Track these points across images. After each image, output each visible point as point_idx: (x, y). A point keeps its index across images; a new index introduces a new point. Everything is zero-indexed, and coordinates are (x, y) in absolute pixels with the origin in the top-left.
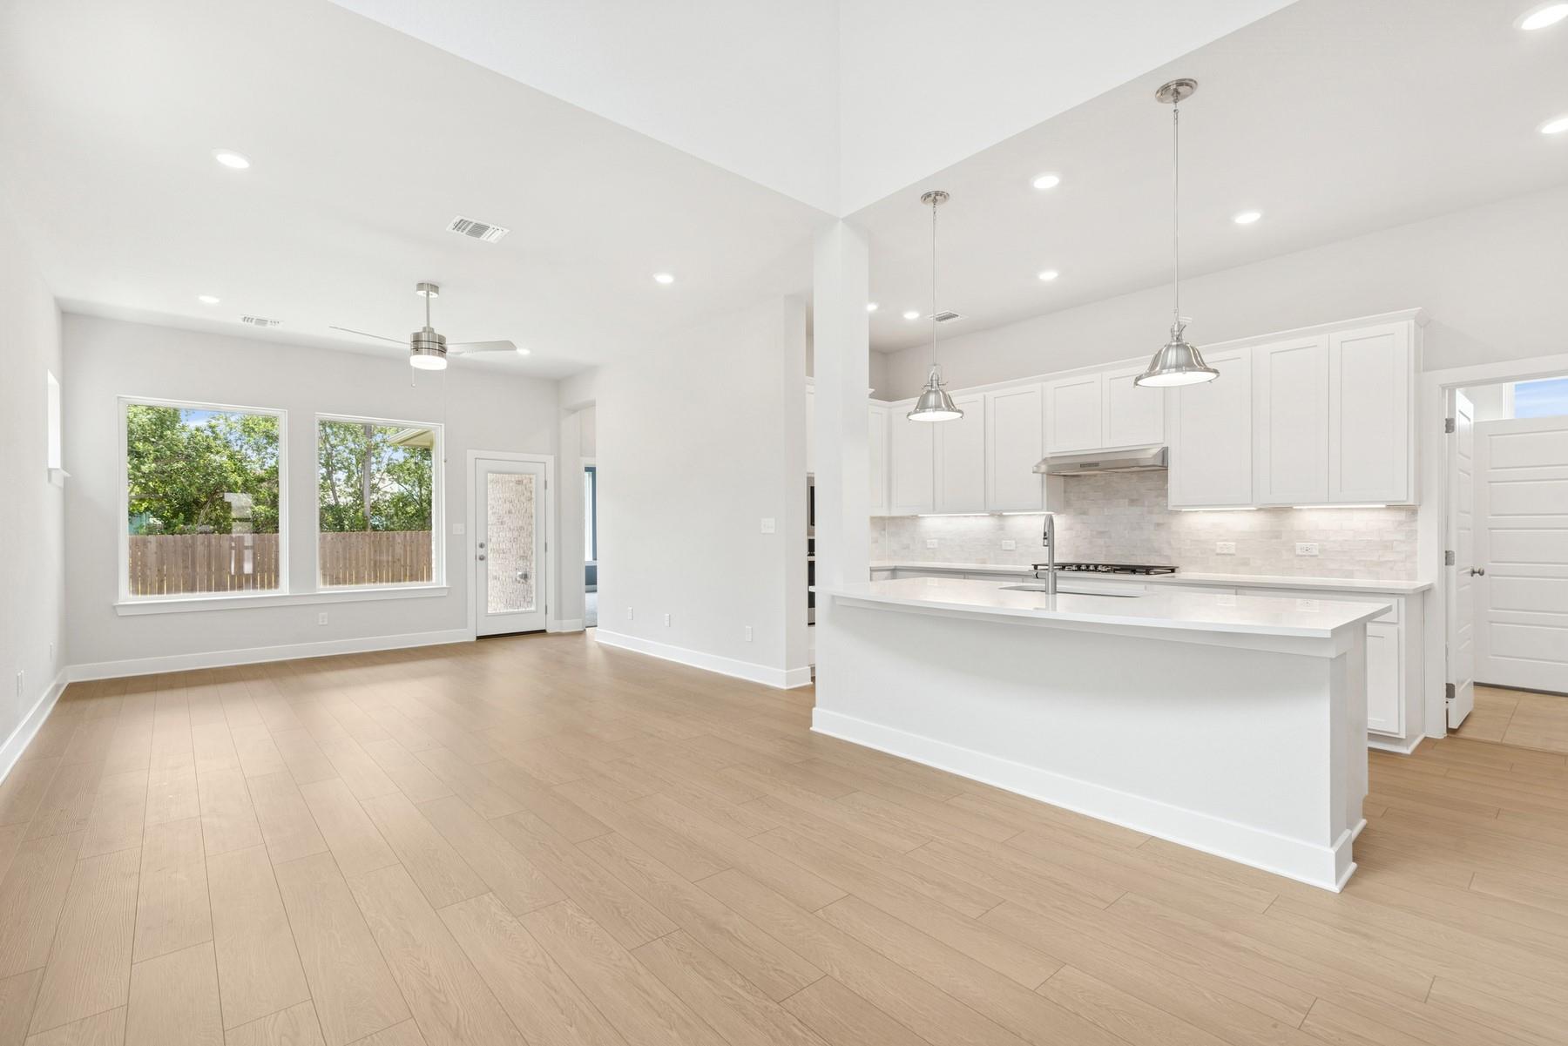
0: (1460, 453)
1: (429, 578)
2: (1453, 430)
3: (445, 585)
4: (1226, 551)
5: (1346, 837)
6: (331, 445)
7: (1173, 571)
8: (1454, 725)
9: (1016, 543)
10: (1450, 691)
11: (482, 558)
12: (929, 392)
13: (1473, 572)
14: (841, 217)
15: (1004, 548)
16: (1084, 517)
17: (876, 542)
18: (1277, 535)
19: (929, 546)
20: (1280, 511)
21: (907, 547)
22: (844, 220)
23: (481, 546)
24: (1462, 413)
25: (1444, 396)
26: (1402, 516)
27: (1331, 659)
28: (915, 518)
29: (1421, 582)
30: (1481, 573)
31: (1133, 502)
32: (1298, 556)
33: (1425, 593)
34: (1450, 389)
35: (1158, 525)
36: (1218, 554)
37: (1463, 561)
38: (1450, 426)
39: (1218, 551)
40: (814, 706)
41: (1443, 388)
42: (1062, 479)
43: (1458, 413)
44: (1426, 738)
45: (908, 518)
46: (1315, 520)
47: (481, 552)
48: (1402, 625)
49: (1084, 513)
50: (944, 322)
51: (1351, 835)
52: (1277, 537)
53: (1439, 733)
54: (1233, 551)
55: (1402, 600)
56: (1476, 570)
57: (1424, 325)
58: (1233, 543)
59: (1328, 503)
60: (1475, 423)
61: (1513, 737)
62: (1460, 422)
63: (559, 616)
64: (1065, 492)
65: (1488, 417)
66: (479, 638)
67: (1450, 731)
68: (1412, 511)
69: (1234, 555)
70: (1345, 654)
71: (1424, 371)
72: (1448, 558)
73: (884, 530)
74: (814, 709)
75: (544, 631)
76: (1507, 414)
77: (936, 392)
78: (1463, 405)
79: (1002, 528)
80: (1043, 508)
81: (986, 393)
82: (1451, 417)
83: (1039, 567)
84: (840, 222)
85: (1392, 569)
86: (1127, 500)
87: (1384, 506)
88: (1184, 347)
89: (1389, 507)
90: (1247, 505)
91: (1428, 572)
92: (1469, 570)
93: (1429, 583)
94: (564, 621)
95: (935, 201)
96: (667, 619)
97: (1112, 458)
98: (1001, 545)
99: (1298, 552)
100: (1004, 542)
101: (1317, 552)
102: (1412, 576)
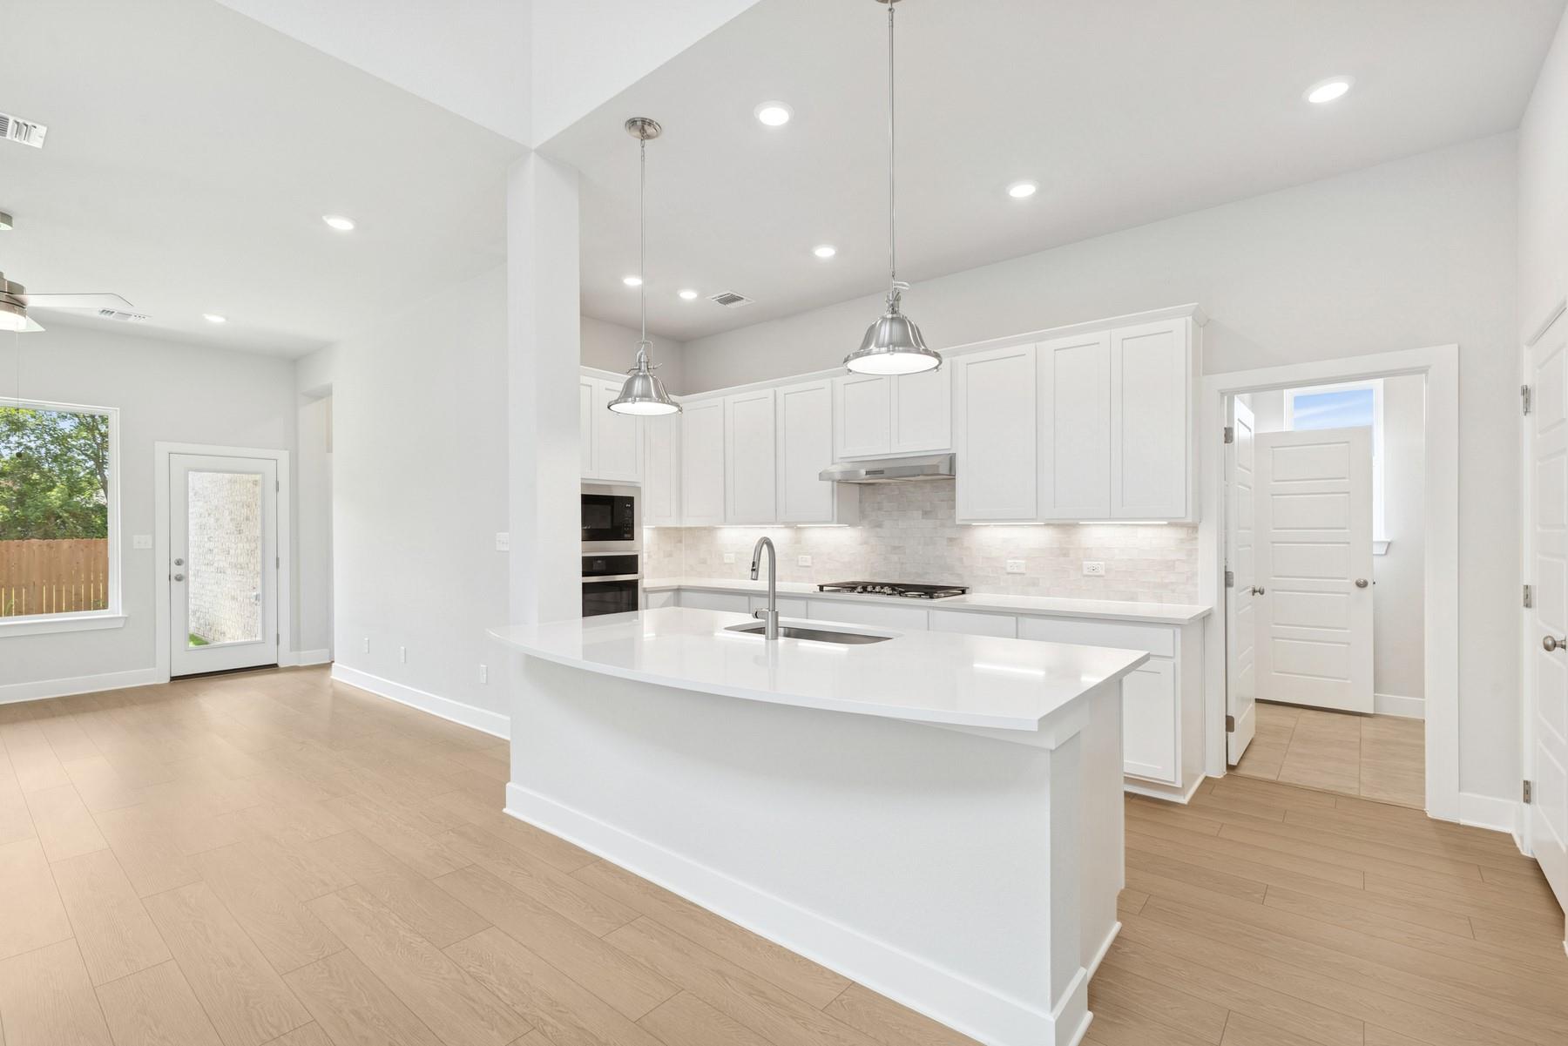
0: (1240, 465)
1: (105, 607)
2: (1232, 441)
3: (120, 615)
4: (1016, 570)
5: (1079, 981)
6: (101, 434)
7: (963, 592)
8: (1233, 761)
9: (813, 559)
10: (1230, 724)
11: (179, 579)
12: (636, 376)
13: (1254, 591)
14: (534, 146)
15: (800, 564)
16: (878, 529)
17: (670, 555)
18: (1064, 553)
19: (726, 561)
20: (1067, 526)
21: (704, 562)
22: (538, 151)
23: (179, 563)
24: (1240, 421)
25: (1222, 402)
26: (1181, 534)
27: (1051, 751)
28: (710, 530)
29: (1200, 608)
30: (1262, 592)
31: (926, 514)
32: (1087, 576)
33: (1205, 618)
34: (1228, 395)
35: (951, 540)
36: (1009, 573)
37: (1242, 580)
38: (1228, 435)
39: (1009, 570)
40: (509, 780)
41: (1222, 394)
42: (857, 487)
43: (1236, 421)
44: (1206, 777)
45: (705, 528)
46: (1101, 538)
47: (176, 570)
48: (1178, 660)
49: (880, 526)
50: (729, 306)
51: (1086, 975)
52: (1065, 555)
53: (1218, 771)
54: (1022, 570)
55: (1178, 631)
56: (1257, 589)
57: (1204, 324)
58: (1023, 562)
59: (1110, 519)
60: (1256, 435)
61: (1287, 775)
62: (1240, 433)
63: (296, 645)
64: (860, 502)
65: (1270, 428)
66: (173, 679)
67: (1230, 767)
68: (1194, 528)
69: (1024, 574)
70: (1079, 732)
71: (1204, 374)
72: (1228, 580)
73: (680, 541)
74: (508, 784)
75: (275, 666)
76: (1287, 425)
77: (645, 377)
78: (1243, 412)
79: (798, 541)
80: (833, 519)
81: (776, 389)
82: (1230, 426)
83: (825, 588)
84: (533, 154)
85: (1173, 591)
86: (920, 512)
87: (1165, 523)
88: (902, 321)
89: (1170, 525)
90: (1032, 520)
91: (1207, 597)
92: (1251, 589)
93: (1209, 607)
94: (303, 653)
95: (643, 130)
96: (403, 653)
97: (902, 464)
98: (798, 561)
99: (1085, 572)
100: (800, 557)
101: (1103, 573)
102: (1193, 600)
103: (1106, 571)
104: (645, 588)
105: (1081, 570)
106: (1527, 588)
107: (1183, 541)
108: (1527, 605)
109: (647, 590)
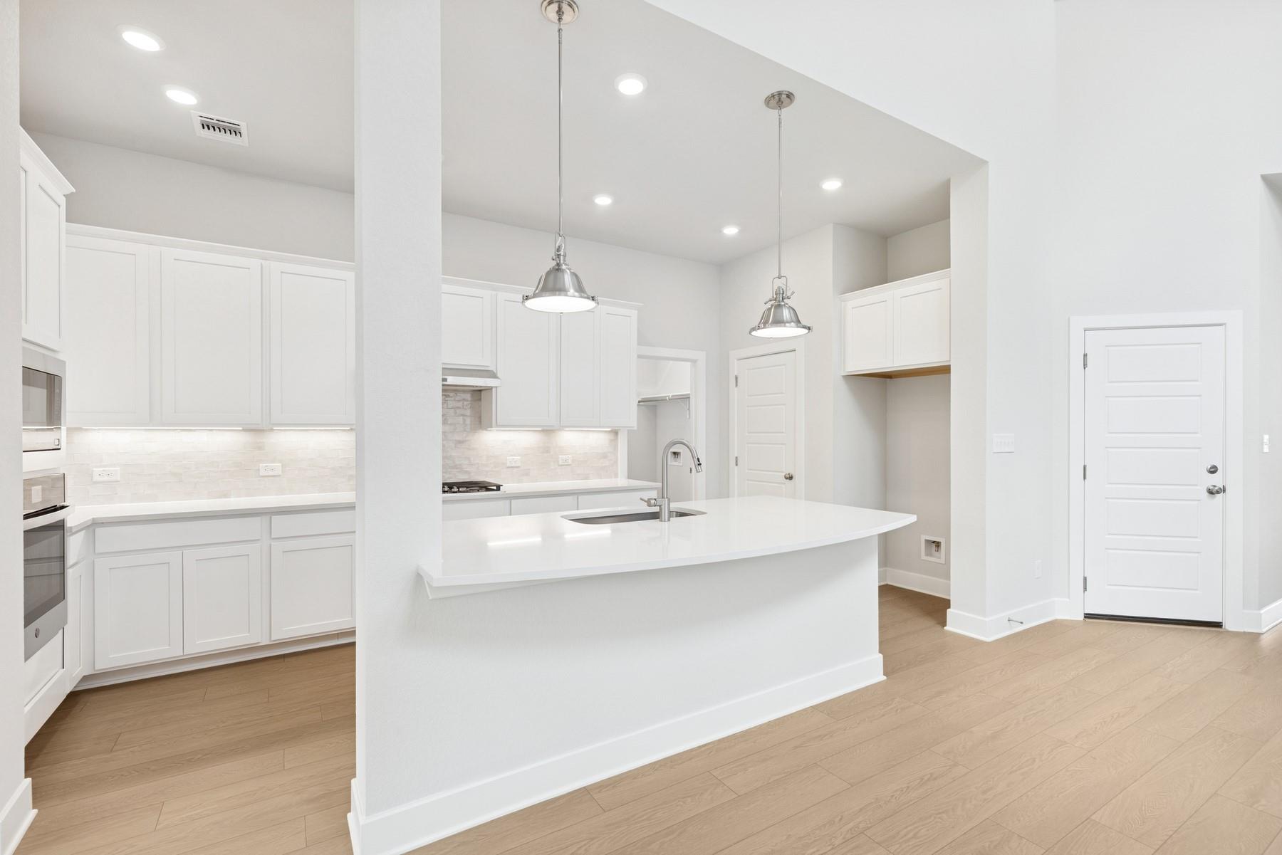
4: (513, 465)
20: (552, 431)
32: (562, 465)
36: (508, 467)
39: (508, 464)
46: (568, 439)
52: (547, 452)
54: (518, 464)
58: (519, 458)
69: (519, 467)
85: (607, 471)
91: (622, 473)
95: (562, 11)
99: (560, 463)
101: (570, 462)
102: (616, 476)
103: (572, 462)
104: (71, 528)
105: (558, 462)
106: (737, 458)
107: (611, 441)
108: (737, 465)
109: (74, 531)
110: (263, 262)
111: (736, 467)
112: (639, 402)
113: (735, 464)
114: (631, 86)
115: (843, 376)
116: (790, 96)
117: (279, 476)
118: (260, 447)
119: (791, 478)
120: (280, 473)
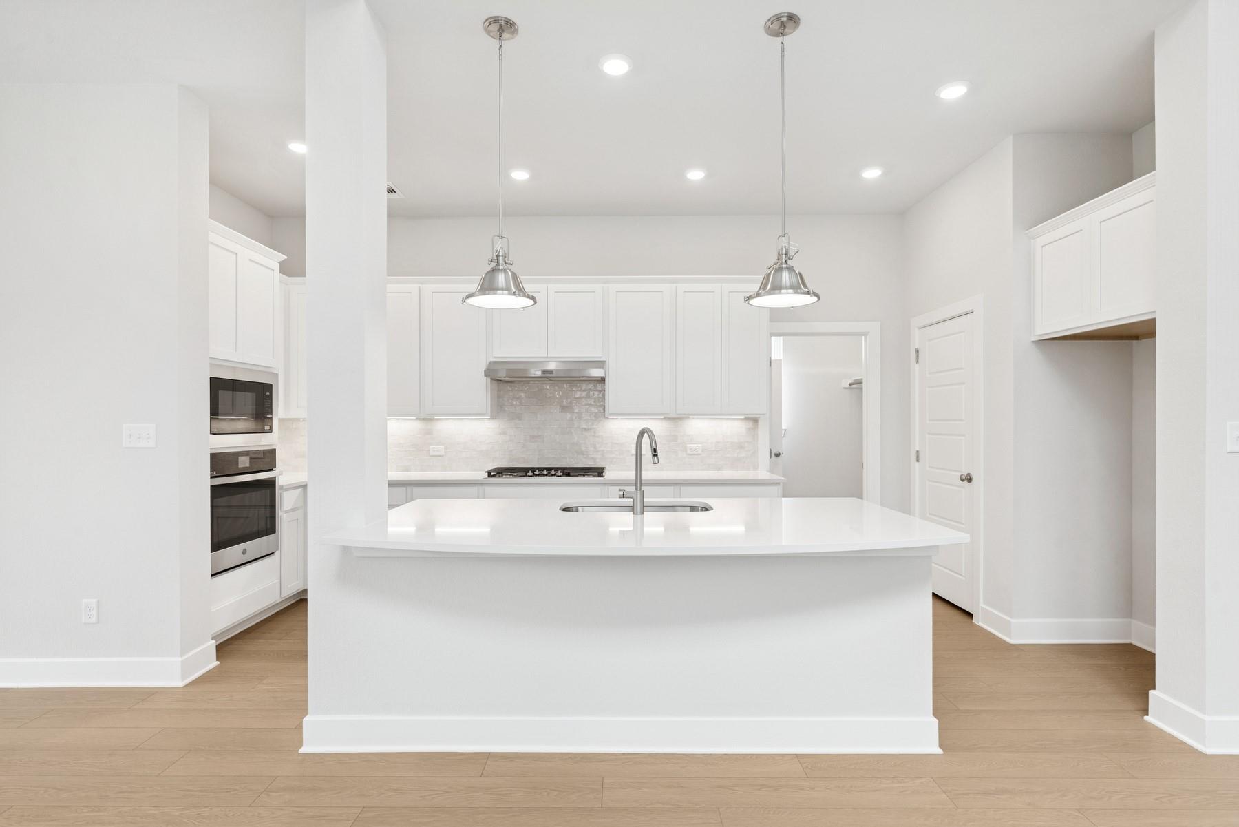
7: (601, 472)
9: (445, 448)
15: (431, 453)
18: (674, 438)
20: (675, 419)
26: (750, 424)
32: (689, 455)
35: (585, 430)
46: (699, 427)
49: (519, 417)
64: (499, 397)
68: (756, 422)
85: (744, 463)
91: (763, 465)
98: (429, 450)
99: (689, 452)
100: (431, 447)
101: (699, 452)
102: (755, 468)
103: (702, 451)
104: (282, 486)
105: (686, 451)
106: (918, 452)
107: (749, 429)
108: (918, 461)
109: (284, 487)
110: (420, 285)
111: (917, 463)
112: (850, 384)
113: (915, 460)
114: (615, 67)
115: (1033, 342)
116: (792, 18)
117: (443, 456)
118: (429, 432)
119: (970, 480)
120: (443, 454)
